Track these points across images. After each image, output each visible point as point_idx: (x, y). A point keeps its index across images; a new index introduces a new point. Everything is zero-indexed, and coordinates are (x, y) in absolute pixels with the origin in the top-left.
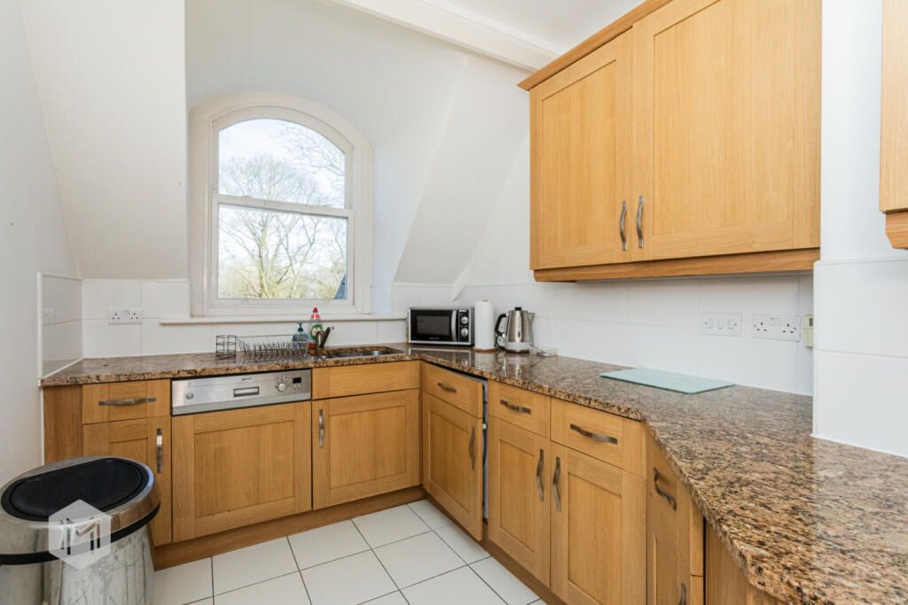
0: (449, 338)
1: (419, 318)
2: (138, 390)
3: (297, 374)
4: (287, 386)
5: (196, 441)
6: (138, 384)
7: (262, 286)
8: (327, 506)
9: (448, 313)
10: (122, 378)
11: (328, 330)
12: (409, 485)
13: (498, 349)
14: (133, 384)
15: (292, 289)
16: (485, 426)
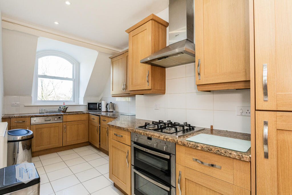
0: (97, 109)
1: (90, 105)
2: (23, 119)
3: (60, 116)
4: (57, 119)
5: (36, 130)
6: (24, 118)
7: (42, 96)
8: (66, 145)
9: (96, 104)
10: (20, 117)
11: (67, 107)
12: (86, 141)
13: (107, 111)
14: (22, 118)
15: (54, 97)
16: (100, 125)
